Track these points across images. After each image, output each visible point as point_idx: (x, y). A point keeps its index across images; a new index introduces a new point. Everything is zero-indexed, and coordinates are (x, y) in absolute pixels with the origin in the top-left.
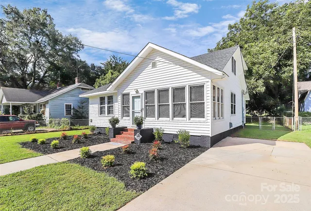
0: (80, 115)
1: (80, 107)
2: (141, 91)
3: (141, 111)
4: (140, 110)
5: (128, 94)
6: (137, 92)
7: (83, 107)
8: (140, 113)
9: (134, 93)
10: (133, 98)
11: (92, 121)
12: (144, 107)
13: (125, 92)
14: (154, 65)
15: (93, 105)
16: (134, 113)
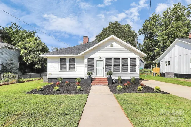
2: (103, 58)
5: (93, 59)
6: (100, 58)
8: (102, 69)
9: (98, 58)
10: (97, 61)
11: (51, 74)
12: (105, 66)
13: (90, 57)
14: (112, 46)
15: (53, 63)
16: (97, 69)
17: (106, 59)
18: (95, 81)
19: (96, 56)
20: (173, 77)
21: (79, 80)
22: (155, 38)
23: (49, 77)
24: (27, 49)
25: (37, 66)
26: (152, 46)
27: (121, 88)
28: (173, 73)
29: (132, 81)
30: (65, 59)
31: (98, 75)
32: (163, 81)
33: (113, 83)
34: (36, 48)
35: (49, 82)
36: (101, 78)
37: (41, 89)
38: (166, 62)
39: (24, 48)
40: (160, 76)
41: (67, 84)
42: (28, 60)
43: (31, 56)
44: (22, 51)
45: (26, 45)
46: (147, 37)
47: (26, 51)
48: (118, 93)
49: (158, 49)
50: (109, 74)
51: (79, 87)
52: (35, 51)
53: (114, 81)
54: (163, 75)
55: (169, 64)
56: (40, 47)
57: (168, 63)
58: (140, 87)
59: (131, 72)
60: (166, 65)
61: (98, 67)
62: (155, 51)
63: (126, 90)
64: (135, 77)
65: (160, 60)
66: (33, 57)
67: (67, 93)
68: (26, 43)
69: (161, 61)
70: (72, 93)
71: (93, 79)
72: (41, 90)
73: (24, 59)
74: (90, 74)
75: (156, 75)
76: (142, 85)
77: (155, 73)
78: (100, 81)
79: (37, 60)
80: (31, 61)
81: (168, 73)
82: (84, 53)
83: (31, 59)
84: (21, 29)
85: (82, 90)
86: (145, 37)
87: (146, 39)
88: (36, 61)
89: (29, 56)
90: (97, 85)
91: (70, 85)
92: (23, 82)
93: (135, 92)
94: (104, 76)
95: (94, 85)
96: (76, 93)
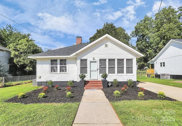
2: (97, 59)
4: (97, 69)
5: (86, 60)
6: (94, 59)
8: (96, 71)
9: (92, 60)
10: (91, 62)
11: (41, 77)
12: (99, 68)
13: (83, 58)
14: (106, 46)
15: (42, 65)
16: (90, 71)
17: (100, 60)
18: (88, 85)
19: (89, 57)
20: (169, 78)
21: (71, 84)
22: (148, 40)
23: (38, 80)
24: (18, 51)
25: (28, 68)
26: (144, 48)
27: (119, 94)
28: (169, 74)
29: (129, 84)
30: (56, 60)
31: (92, 78)
32: (160, 84)
33: (108, 86)
34: (27, 50)
35: (38, 86)
36: (94, 81)
37: (24, 96)
38: (161, 63)
39: (16, 50)
40: (155, 77)
41: (57, 88)
42: (19, 62)
43: (22, 58)
44: (13, 53)
45: (17, 46)
46: (140, 39)
47: (17, 53)
48: (116, 100)
49: (150, 51)
50: (104, 77)
51: (69, 93)
52: (26, 52)
53: (110, 85)
54: (158, 76)
55: (164, 66)
56: (32, 48)
57: (163, 64)
58: (141, 93)
59: (127, 74)
60: (161, 66)
61: (92, 69)
62: (148, 53)
63: (125, 97)
64: (133, 80)
65: (154, 61)
66: (24, 59)
67: (54, 101)
68: (17, 45)
69: (155, 63)
70: (60, 101)
71: (86, 83)
72: (23, 98)
73: (15, 61)
74: (83, 77)
75: (151, 76)
76: (142, 90)
77: (150, 75)
78: (94, 84)
79: (29, 62)
80: (22, 63)
81: (164, 75)
82: (77, 54)
83: (22, 61)
84: (16, 32)
85: (72, 97)
86: (137, 39)
87: (138, 41)
88: (27, 63)
89: (20, 58)
90: (90, 89)
91: (60, 89)
92: (11, 86)
93: (136, 99)
94: (99, 79)
95: (87, 89)
96: (65, 101)
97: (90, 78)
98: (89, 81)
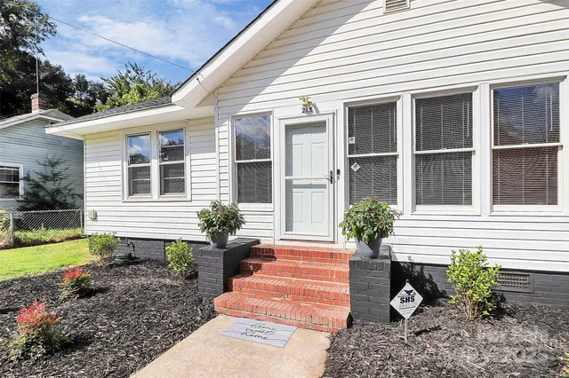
0: (48, 198)
1: (46, 178)
2: (333, 108)
3: (331, 180)
4: (327, 174)
5: (265, 116)
6: (308, 108)
7: (55, 175)
8: (323, 186)
9: (295, 113)
10: (291, 130)
12: (341, 165)
13: (247, 110)
15: (101, 163)
16: (289, 186)
17: (354, 110)
61: (301, 173)
97: (289, 227)
98: (271, 251)
